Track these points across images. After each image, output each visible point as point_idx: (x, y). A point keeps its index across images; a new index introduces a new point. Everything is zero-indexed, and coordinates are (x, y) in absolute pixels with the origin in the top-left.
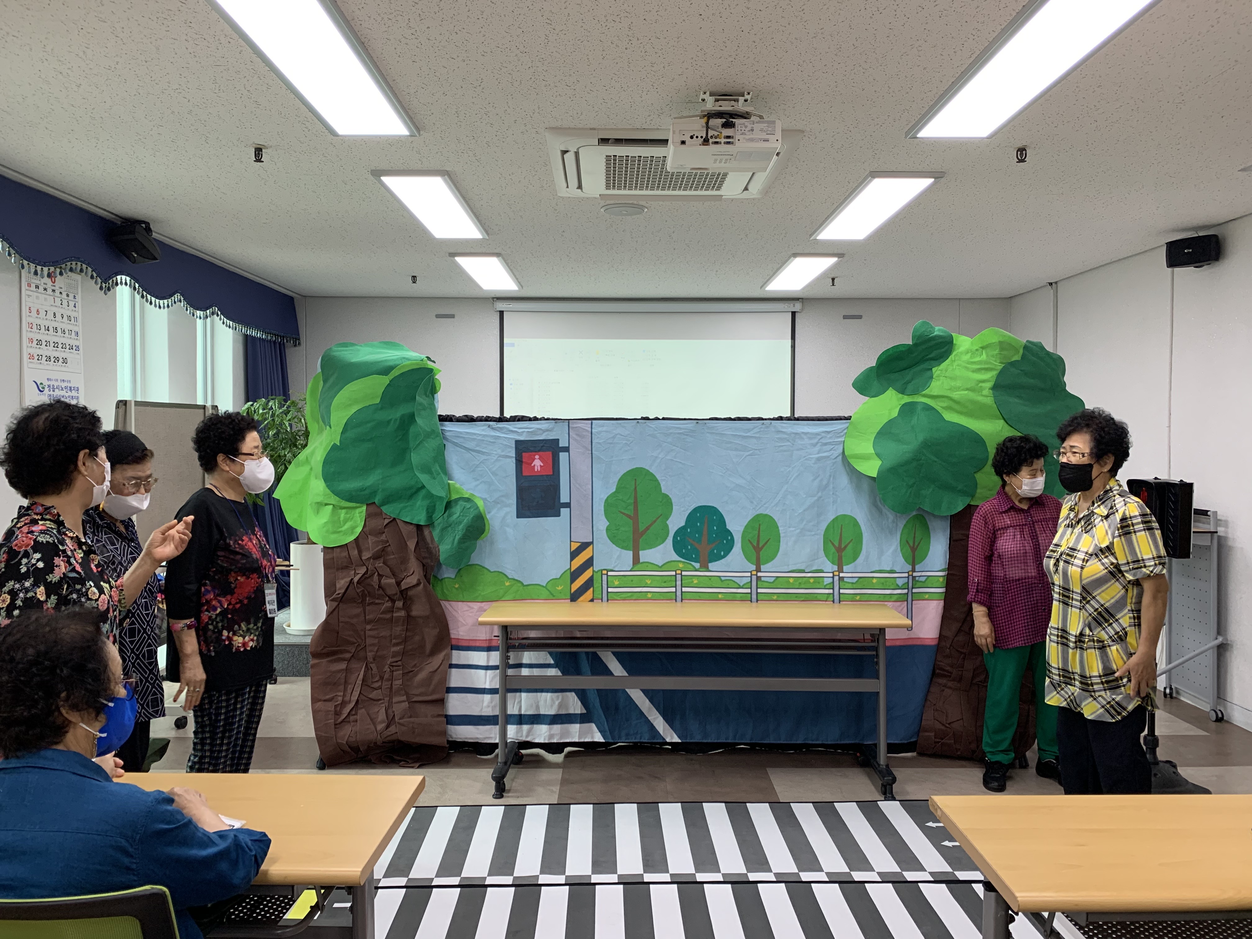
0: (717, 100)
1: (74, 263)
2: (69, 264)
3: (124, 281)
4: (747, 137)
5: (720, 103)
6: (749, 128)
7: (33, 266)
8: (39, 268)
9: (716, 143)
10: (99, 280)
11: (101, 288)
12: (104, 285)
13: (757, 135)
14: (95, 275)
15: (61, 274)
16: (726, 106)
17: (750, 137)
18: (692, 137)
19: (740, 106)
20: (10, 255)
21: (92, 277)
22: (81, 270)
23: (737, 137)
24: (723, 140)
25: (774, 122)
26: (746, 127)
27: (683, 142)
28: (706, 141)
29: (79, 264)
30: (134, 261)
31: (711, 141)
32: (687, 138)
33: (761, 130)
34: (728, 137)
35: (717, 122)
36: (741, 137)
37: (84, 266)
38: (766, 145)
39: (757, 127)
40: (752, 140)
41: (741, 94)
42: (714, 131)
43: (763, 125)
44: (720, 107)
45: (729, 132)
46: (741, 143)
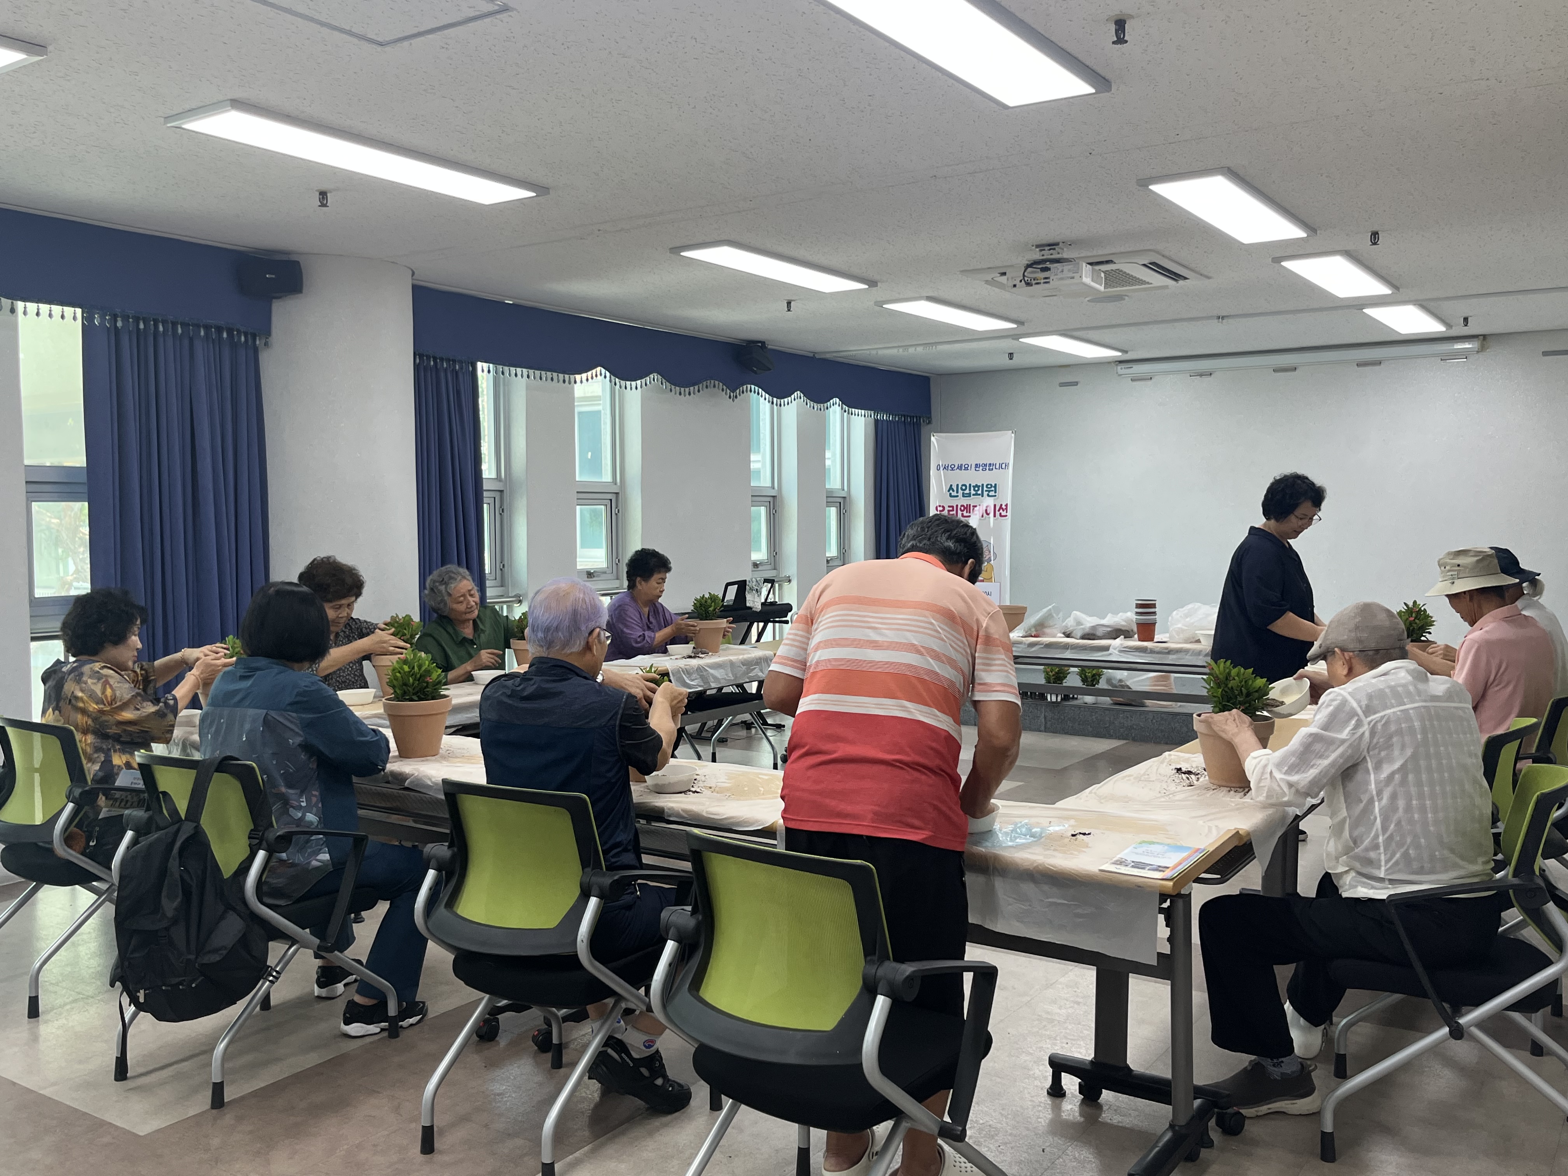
0: (1041, 250)
1: (709, 382)
2: (705, 383)
3: (749, 389)
4: (1059, 277)
5: (1043, 252)
6: (1060, 270)
7: (678, 388)
8: (682, 389)
9: (1038, 283)
10: (728, 391)
11: (730, 397)
12: (732, 394)
13: (1067, 274)
14: (725, 387)
15: (699, 391)
16: (1047, 254)
17: (1062, 276)
18: (1021, 281)
19: (1056, 253)
20: (662, 384)
21: (723, 390)
22: (714, 386)
23: (1052, 278)
24: (1042, 281)
26: (1058, 269)
28: (1028, 284)
29: (712, 381)
30: (755, 372)
31: (1034, 282)
32: (1017, 282)
33: (1069, 271)
34: (1046, 278)
35: (1038, 268)
36: (1055, 277)
37: (717, 382)
39: (1067, 268)
40: (1062, 279)
41: (1057, 244)
42: (1024, 276)
43: (1070, 267)
44: (1043, 255)
45: (1046, 274)
46: (1054, 283)
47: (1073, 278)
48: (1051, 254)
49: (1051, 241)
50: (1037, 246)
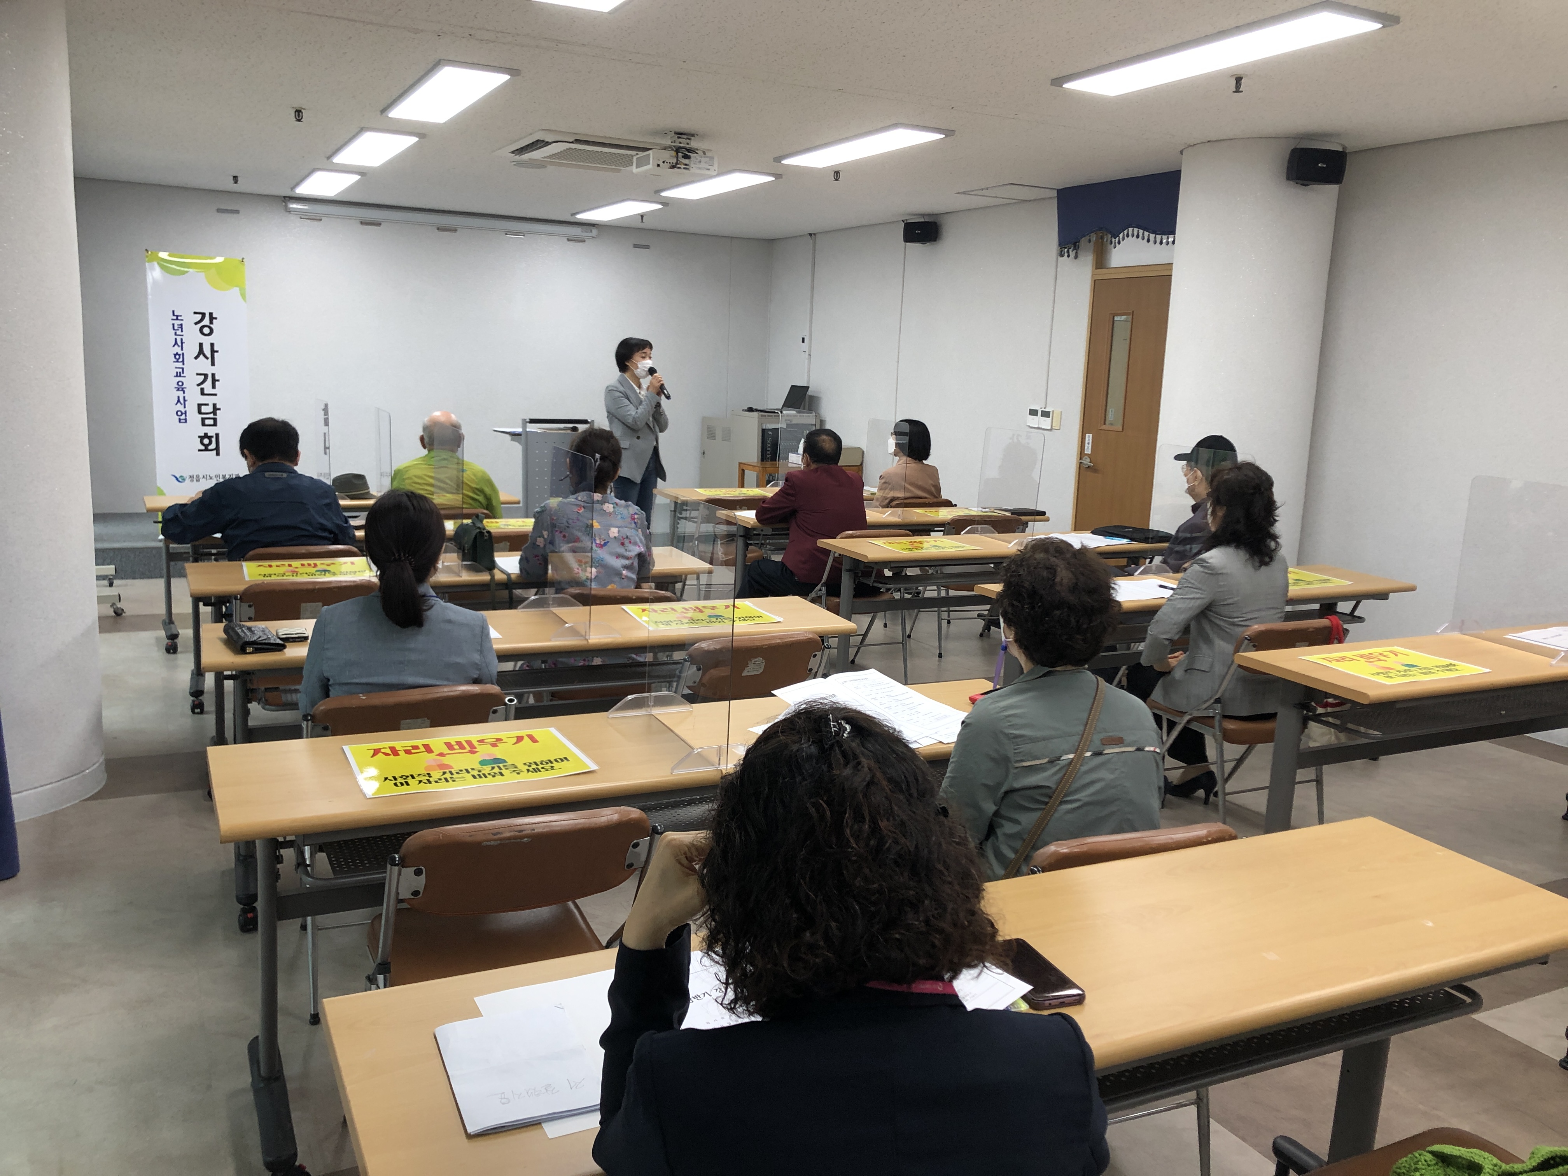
0: (679, 138)
4: (697, 166)
5: (680, 140)
6: (698, 160)
9: (679, 168)
13: (703, 165)
16: (683, 143)
17: (699, 166)
18: (664, 162)
19: (693, 144)
23: (692, 166)
24: (683, 166)
25: (711, 158)
26: (696, 159)
27: (659, 165)
28: (673, 167)
31: (675, 166)
32: (661, 163)
33: (705, 162)
34: (686, 164)
35: (680, 154)
36: (694, 165)
39: (703, 159)
40: (700, 168)
41: (693, 135)
42: (677, 160)
43: (707, 159)
44: (680, 143)
45: (686, 161)
46: (694, 170)
47: (708, 169)
48: (688, 144)
49: (681, 131)
50: (675, 133)
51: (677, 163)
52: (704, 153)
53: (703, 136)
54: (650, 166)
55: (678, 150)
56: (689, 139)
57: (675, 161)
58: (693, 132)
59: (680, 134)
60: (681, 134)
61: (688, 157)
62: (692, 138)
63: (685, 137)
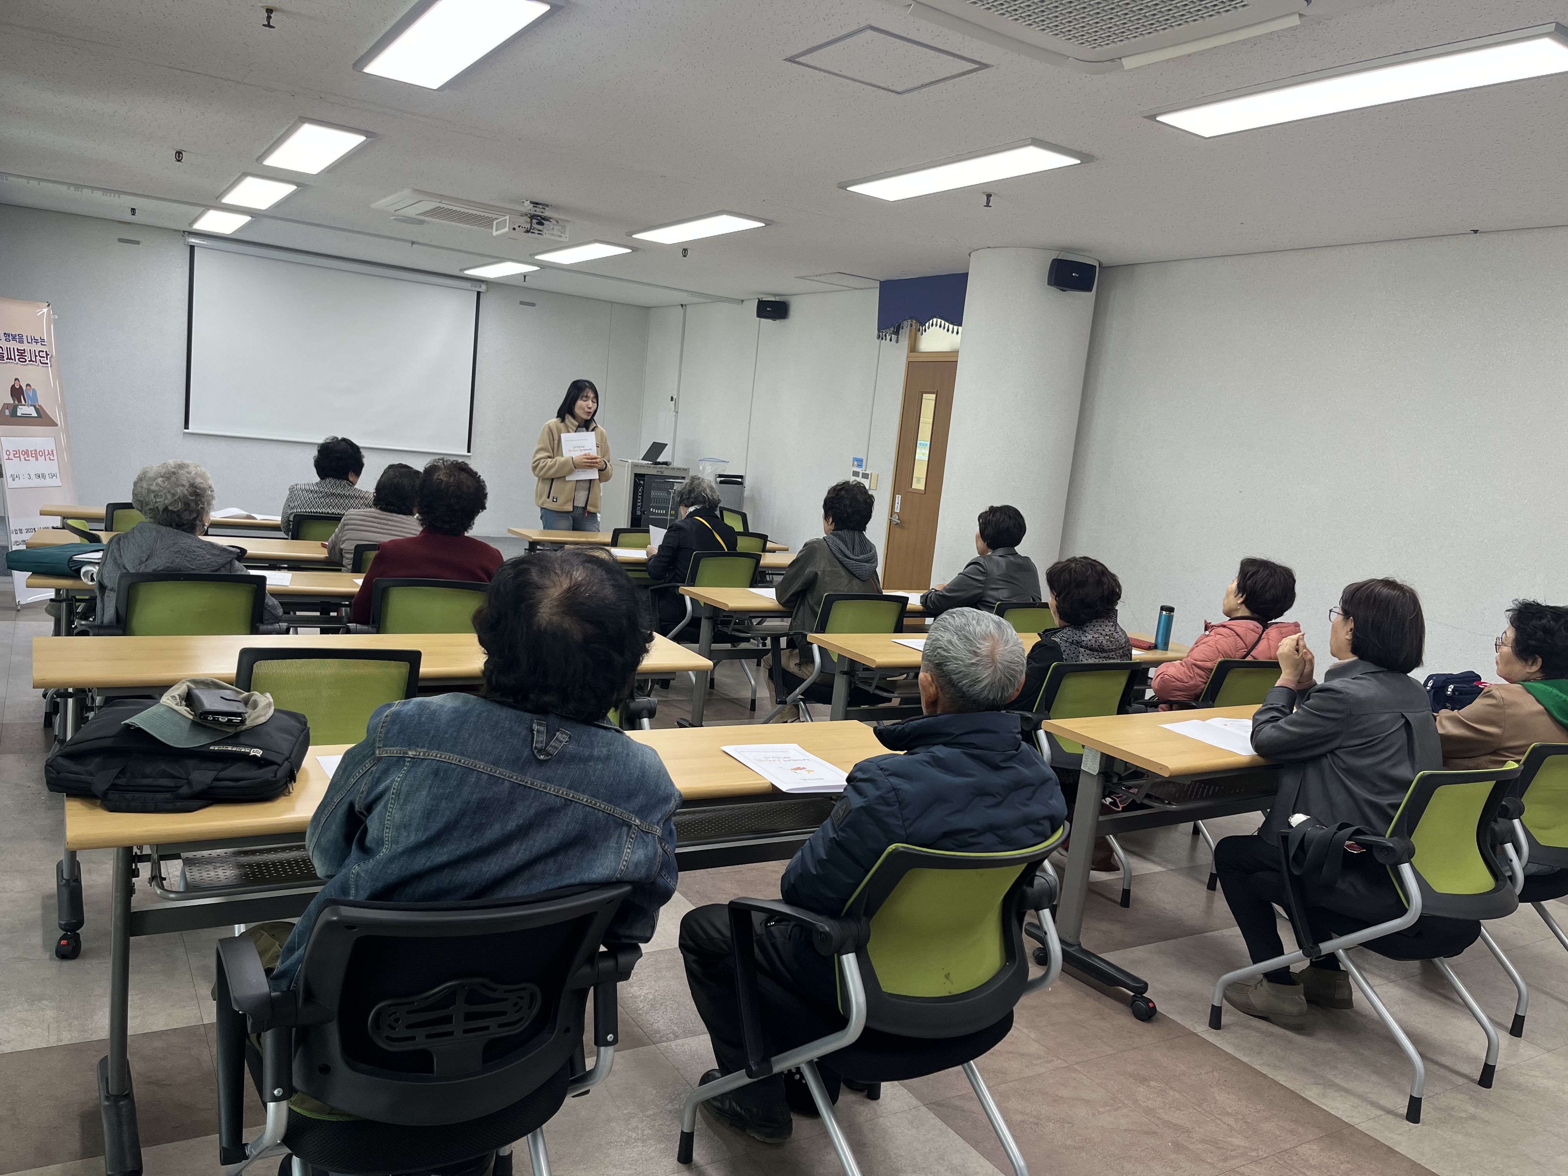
0: (534, 207)
4: (550, 232)
5: (535, 209)
6: (551, 227)
9: (533, 233)
13: (555, 232)
16: (538, 211)
18: (519, 227)
19: (547, 213)
23: (545, 231)
24: (537, 232)
25: (565, 227)
26: (549, 226)
27: (514, 229)
28: (527, 232)
32: (516, 227)
33: (558, 230)
34: (540, 230)
35: (534, 221)
36: (547, 232)
38: (560, 239)
39: (556, 227)
40: (552, 235)
41: (547, 206)
42: (531, 226)
43: (559, 228)
44: (535, 211)
45: (540, 227)
46: (546, 235)
47: (560, 236)
48: (542, 213)
49: (537, 201)
50: (531, 202)
51: (531, 228)
52: (557, 222)
53: (556, 208)
54: (506, 229)
55: (532, 217)
56: (544, 209)
57: (529, 227)
58: (547, 203)
59: (535, 204)
60: (537, 204)
61: (542, 224)
62: (547, 208)
63: (541, 206)
